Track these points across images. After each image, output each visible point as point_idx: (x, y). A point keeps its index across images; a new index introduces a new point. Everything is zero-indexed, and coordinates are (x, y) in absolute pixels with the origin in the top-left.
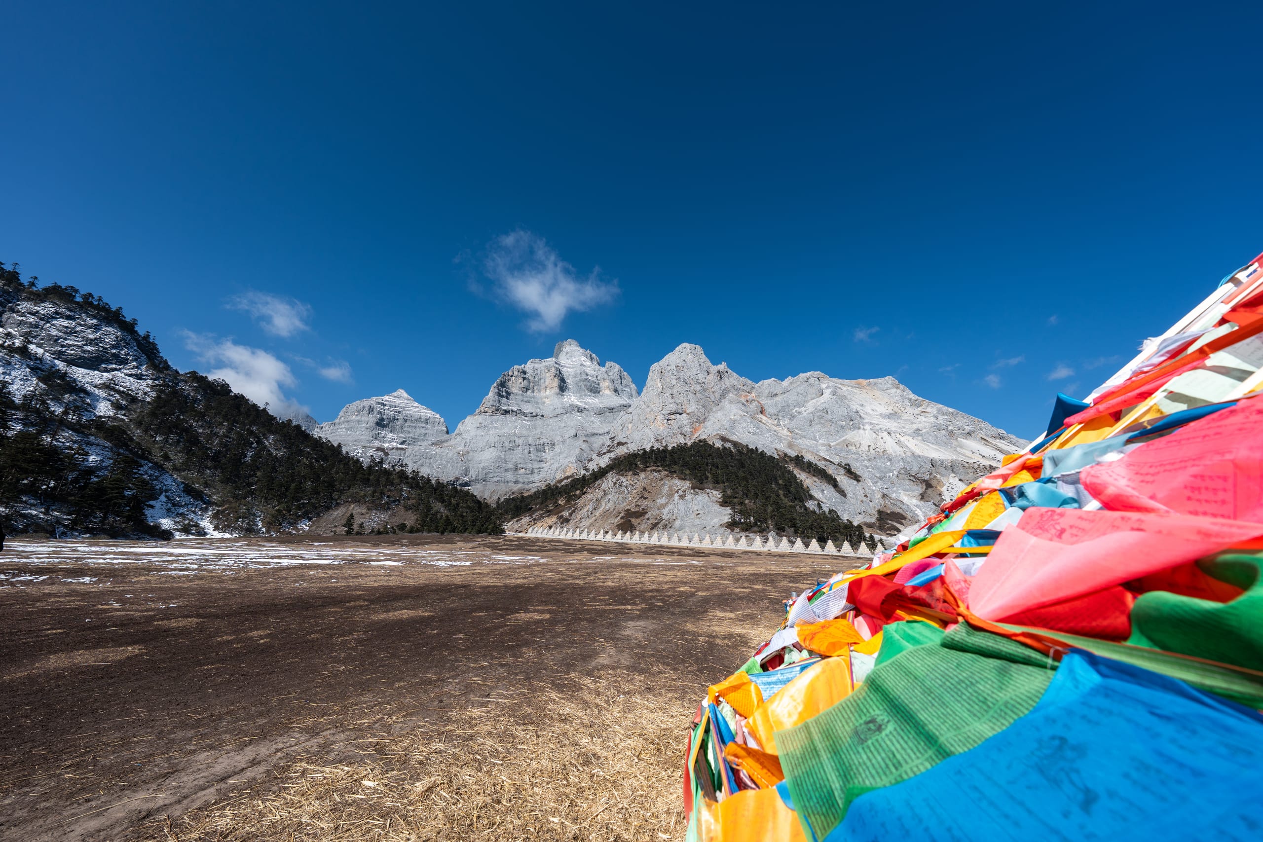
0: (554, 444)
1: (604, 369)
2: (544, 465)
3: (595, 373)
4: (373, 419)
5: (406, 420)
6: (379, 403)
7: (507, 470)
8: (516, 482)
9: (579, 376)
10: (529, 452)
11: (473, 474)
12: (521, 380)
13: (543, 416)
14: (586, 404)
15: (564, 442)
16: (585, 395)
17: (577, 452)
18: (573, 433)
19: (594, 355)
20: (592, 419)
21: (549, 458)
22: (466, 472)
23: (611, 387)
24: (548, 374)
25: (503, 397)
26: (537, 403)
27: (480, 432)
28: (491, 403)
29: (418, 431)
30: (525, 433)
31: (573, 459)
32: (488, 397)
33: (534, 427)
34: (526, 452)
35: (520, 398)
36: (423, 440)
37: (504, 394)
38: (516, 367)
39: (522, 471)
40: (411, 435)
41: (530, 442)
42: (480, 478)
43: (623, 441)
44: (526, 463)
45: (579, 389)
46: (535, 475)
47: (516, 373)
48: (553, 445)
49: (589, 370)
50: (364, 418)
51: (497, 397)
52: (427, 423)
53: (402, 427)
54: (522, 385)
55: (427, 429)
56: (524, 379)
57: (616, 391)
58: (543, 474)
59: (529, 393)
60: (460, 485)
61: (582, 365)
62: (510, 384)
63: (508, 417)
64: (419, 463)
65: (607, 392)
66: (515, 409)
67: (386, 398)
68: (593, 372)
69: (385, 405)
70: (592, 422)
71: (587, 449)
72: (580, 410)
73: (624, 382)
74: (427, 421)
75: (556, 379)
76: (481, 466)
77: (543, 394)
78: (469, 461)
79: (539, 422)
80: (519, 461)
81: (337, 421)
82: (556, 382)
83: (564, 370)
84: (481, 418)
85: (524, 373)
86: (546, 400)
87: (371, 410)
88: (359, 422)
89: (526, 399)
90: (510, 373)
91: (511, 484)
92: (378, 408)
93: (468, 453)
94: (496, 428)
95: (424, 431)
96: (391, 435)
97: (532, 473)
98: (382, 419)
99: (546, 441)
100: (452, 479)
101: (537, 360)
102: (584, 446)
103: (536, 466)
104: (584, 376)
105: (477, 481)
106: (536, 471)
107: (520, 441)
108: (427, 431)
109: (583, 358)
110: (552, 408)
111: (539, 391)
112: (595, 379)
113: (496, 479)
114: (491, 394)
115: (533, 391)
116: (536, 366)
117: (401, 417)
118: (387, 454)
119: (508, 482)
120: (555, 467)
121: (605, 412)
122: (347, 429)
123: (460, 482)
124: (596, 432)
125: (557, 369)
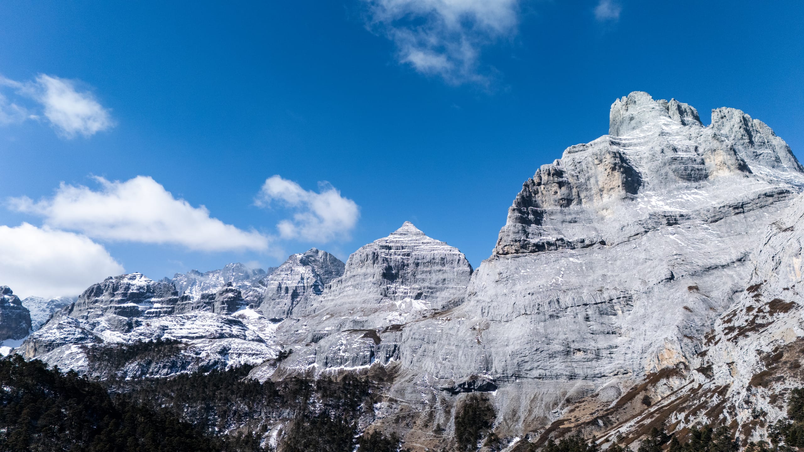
0: (630, 298)
1: (708, 131)
2: (617, 340)
3: (692, 143)
4: (378, 269)
5: (417, 265)
6: (383, 247)
7: (552, 356)
8: (572, 377)
9: (660, 157)
10: (587, 319)
11: (497, 366)
12: (555, 187)
13: (603, 243)
14: (682, 205)
15: (648, 292)
16: (679, 189)
17: (679, 316)
18: (664, 273)
19: (684, 106)
20: (701, 234)
21: (624, 326)
22: (487, 365)
23: (731, 160)
24: (601, 168)
25: (529, 223)
26: (590, 221)
27: (502, 289)
28: (512, 236)
29: (435, 277)
30: (574, 280)
31: (672, 333)
32: (505, 228)
33: (590, 266)
34: (580, 318)
35: (558, 217)
36: (442, 290)
37: (531, 217)
38: (544, 167)
39: (579, 355)
40: (427, 284)
41: (586, 299)
42: (510, 373)
43: (787, 297)
44: (583, 340)
45: (665, 180)
46: (604, 361)
47: (545, 178)
48: (628, 300)
49: (679, 141)
50: (370, 270)
51: (519, 225)
52: (443, 264)
53: (414, 275)
54: (559, 196)
55: (445, 272)
56: (561, 184)
57: (743, 167)
58: (618, 361)
59: (573, 207)
60: (481, 388)
61: (662, 134)
62: (538, 198)
63: (543, 255)
64: (420, 351)
65: (725, 173)
66: (552, 239)
67: (391, 237)
68: (687, 142)
69: (390, 248)
70: (701, 240)
71: (700, 308)
72: (672, 221)
73: (756, 139)
74: (443, 261)
75: (616, 173)
76: (510, 349)
77: (597, 203)
78: (490, 341)
79: (597, 254)
80: (572, 337)
81: (343, 277)
82: (618, 178)
83: (630, 153)
84: (501, 265)
85: (559, 173)
86: (604, 213)
87: (375, 257)
88: (365, 275)
89: (568, 218)
90: (536, 180)
91: (563, 380)
92: (383, 253)
93: (487, 326)
94: (524, 278)
95: (441, 276)
96: (402, 288)
97: (598, 357)
98: (389, 268)
99: (614, 294)
100: (466, 379)
101: (579, 146)
102: (692, 300)
103: (602, 343)
104: (670, 154)
105: (505, 378)
106: (604, 353)
107: (566, 300)
108: (445, 276)
109: (664, 120)
110: (618, 226)
111: (590, 198)
112: (692, 154)
113: (536, 373)
114: (509, 223)
115: (580, 202)
116: (577, 156)
117: (411, 261)
118: (378, 340)
119: (557, 377)
120: (638, 345)
121: (726, 215)
122: (355, 287)
123: (479, 383)
124: (713, 262)
125: (616, 155)
